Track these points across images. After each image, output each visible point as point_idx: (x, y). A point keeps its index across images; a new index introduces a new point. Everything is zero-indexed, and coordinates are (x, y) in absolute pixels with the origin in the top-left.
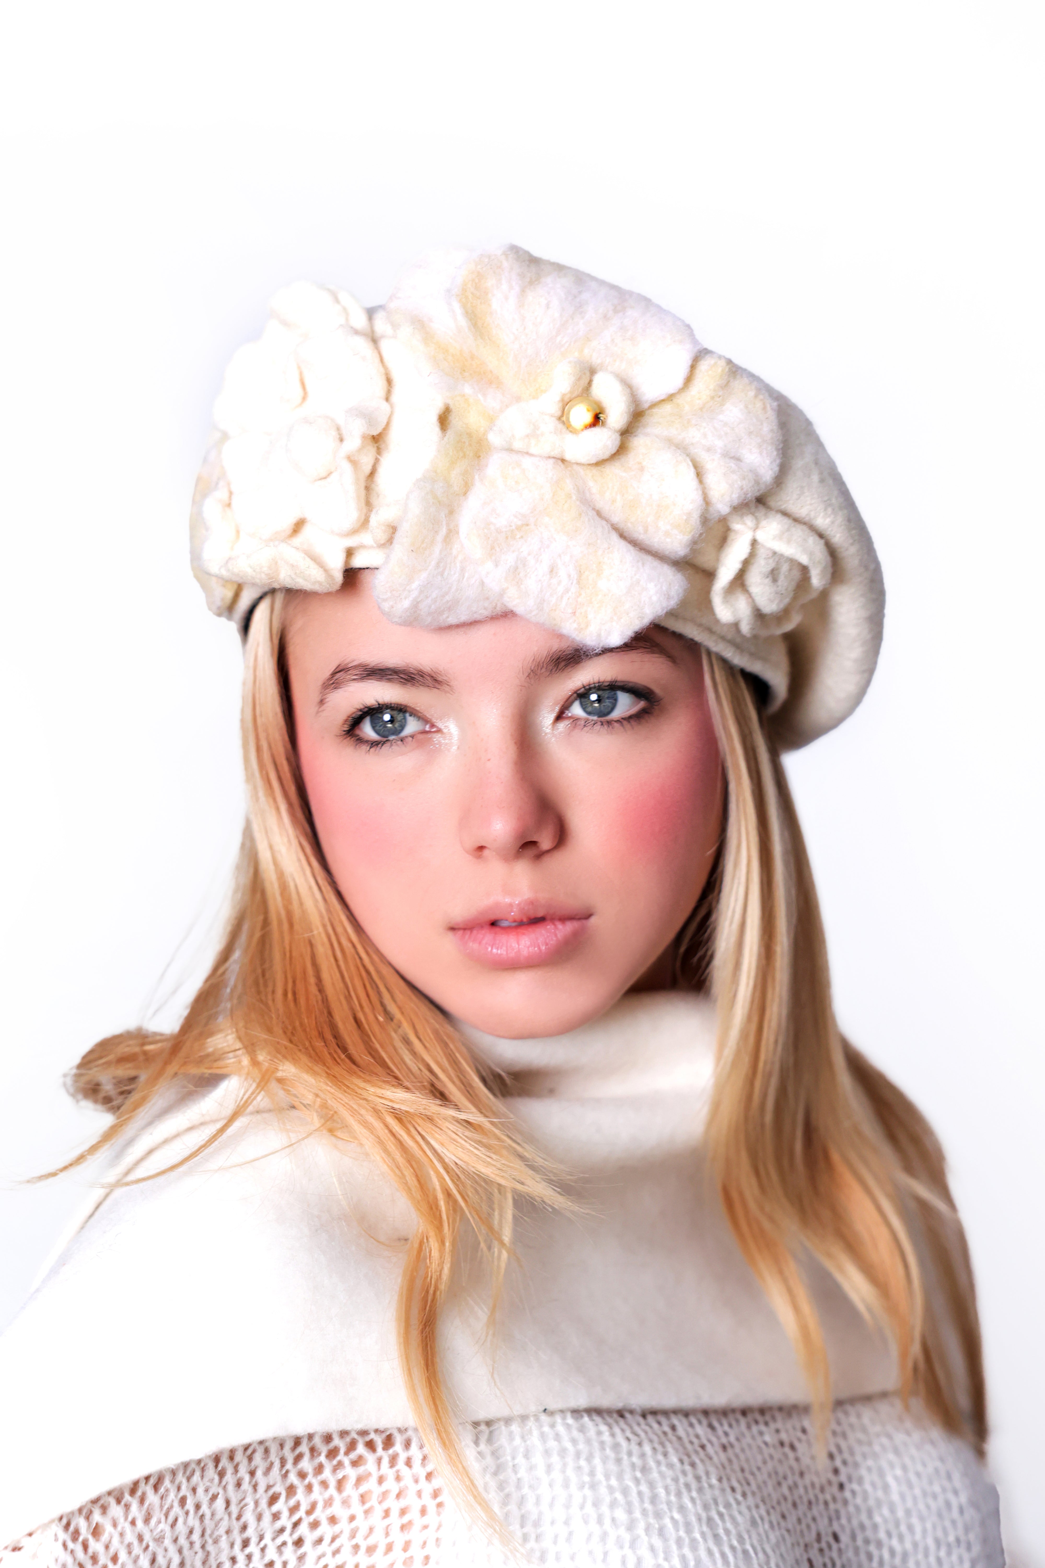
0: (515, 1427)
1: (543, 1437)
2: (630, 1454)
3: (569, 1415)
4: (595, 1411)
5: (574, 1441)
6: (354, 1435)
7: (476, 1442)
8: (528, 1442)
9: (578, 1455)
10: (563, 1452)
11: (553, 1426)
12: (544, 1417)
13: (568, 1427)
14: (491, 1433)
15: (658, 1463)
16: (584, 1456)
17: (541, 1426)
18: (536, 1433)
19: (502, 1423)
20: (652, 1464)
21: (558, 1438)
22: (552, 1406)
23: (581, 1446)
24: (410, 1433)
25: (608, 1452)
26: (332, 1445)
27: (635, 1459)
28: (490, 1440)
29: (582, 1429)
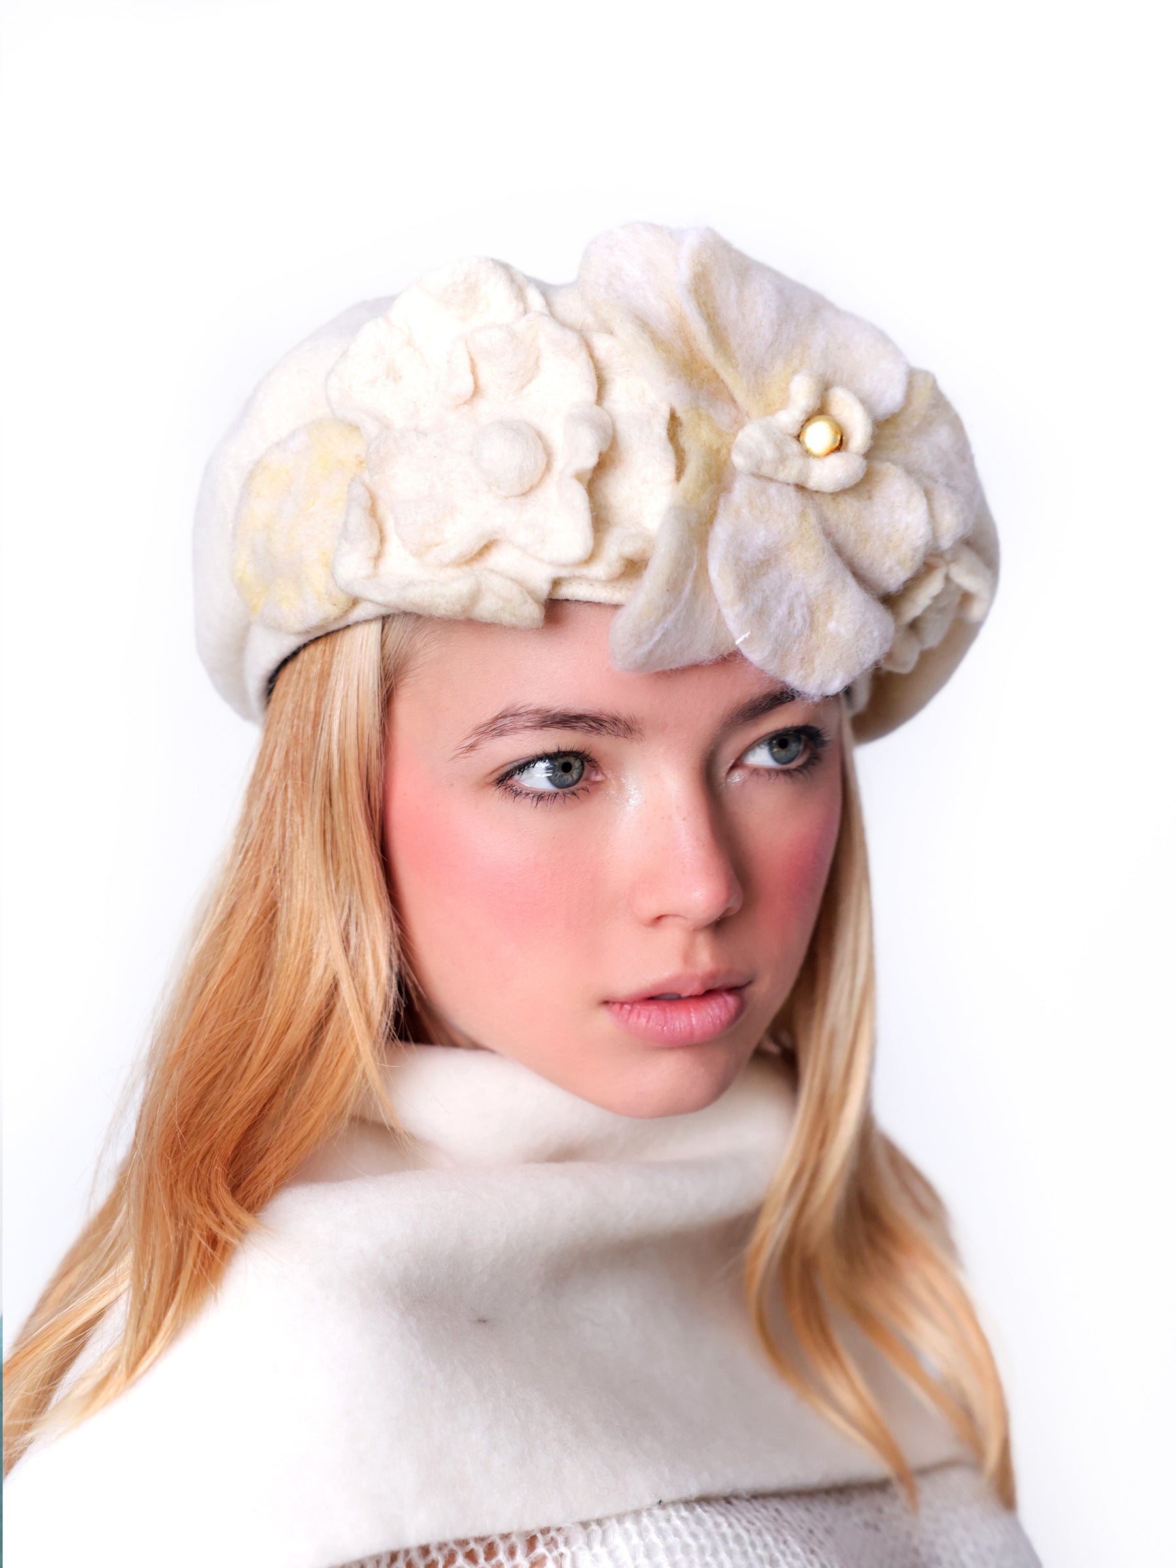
0: (629, 1524)
1: (660, 1532)
2: (753, 1545)
3: (682, 1507)
4: (705, 1500)
5: (694, 1536)
6: (453, 1546)
7: (589, 1545)
8: (647, 1540)
9: (702, 1550)
10: (686, 1548)
11: (668, 1520)
12: (657, 1512)
13: (683, 1519)
14: (604, 1532)
15: (783, 1554)
16: (709, 1552)
17: (657, 1521)
18: (652, 1529)
19: (614, 1521)
20: (778, 1555)
21: (676, 1533)
22: (666, 1498)
23: (703, 1540)
24: (514, 1539)
25: (731, 1545)
26: (429, 1559)
27: (760, 1551)
28: (603, 1542)
29: (699, 1521)
